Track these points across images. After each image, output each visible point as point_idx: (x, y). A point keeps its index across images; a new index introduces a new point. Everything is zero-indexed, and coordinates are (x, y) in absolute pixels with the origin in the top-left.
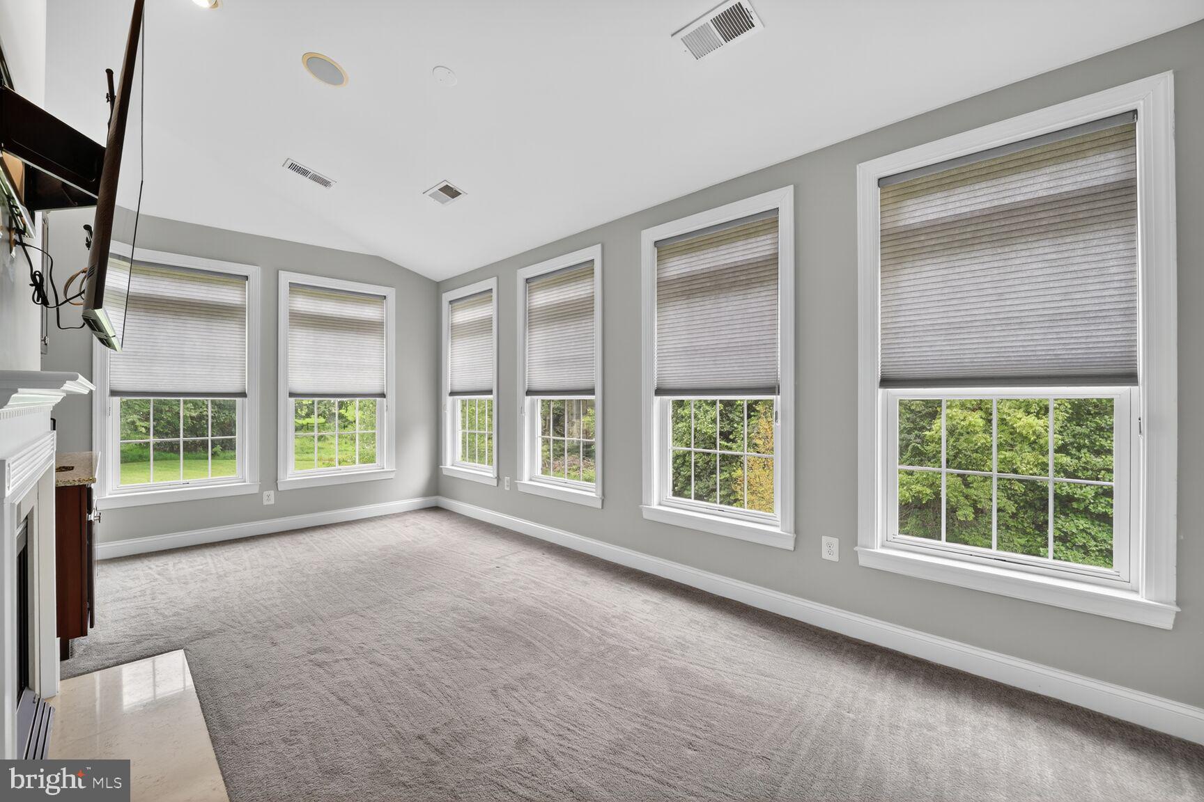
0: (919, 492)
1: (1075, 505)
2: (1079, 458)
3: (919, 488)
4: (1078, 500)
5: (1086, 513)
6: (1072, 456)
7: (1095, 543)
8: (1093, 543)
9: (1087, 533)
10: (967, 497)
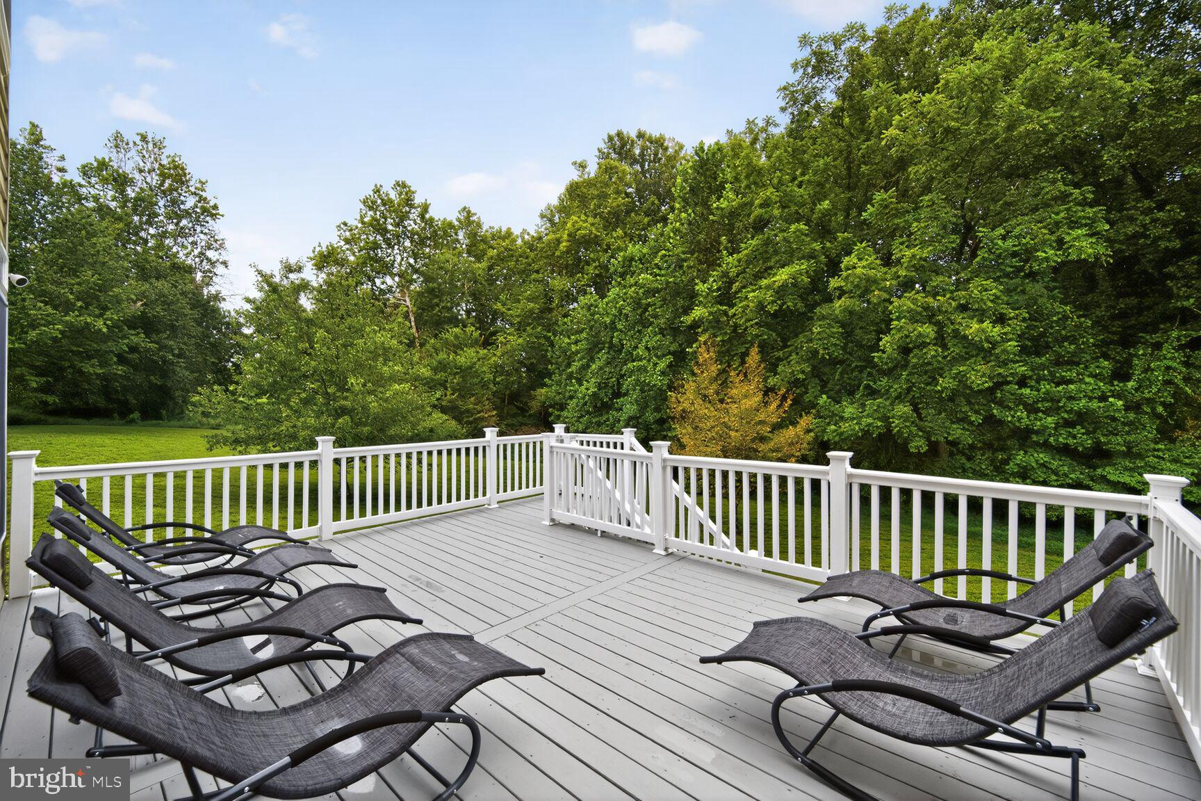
0: (869, 425)
1: (1035, 438)
2: (1038, 390)
3: (870, 420)
4: (1037, 433)
5: (1046, 446)
6: (1032, 388)
7: (1055, 478)
8: (1054, 477)
9: (1046, 467)
10: (920, 429)
